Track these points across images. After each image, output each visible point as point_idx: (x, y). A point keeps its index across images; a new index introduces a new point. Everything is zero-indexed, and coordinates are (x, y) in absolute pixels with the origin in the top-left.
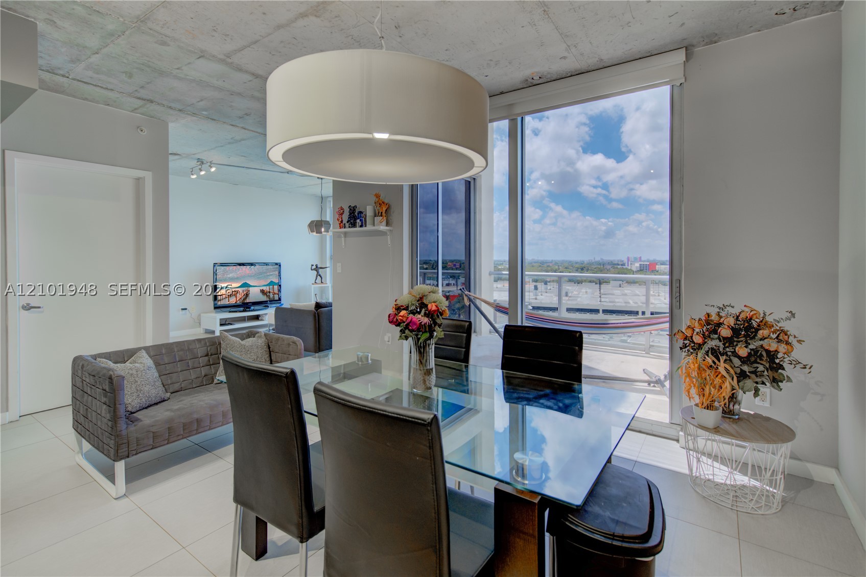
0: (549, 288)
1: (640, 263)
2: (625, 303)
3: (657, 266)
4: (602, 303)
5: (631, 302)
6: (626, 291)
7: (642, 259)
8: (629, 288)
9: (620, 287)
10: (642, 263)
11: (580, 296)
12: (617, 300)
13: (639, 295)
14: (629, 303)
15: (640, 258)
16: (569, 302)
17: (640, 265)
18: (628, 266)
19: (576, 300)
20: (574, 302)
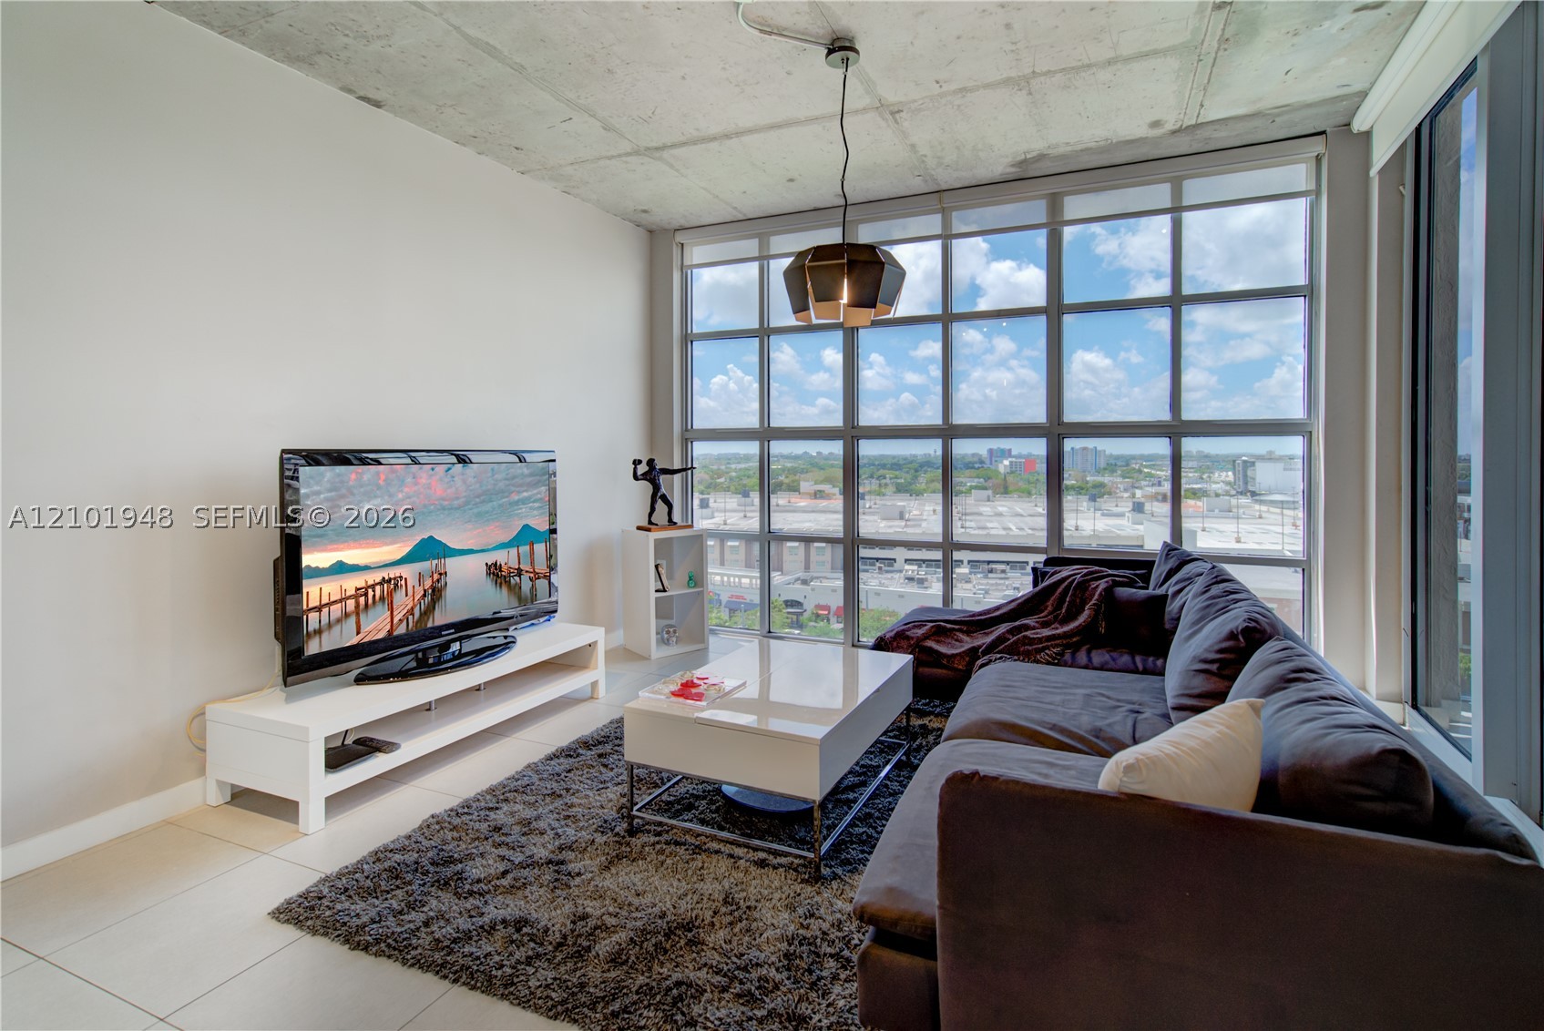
0: (867, 506)
1: (1010, 459)
2: (1004, 529)
3: (1037, 465)
4: (968, 530)
5: (1014, 528)
6: (1000, 509)
7: (1013, 453)
8: (1004, 503)
9: (989, 500)
10: (1014, 459)
11: (924, 517)
12: (989, 525)
13: (1022, 515)
14: (1010, 529)
15: (1010, 450)
16: (910, 530)
17: (1011, 462)
18: (991, 464)
19: (920, 526)
20: (918, 531)
